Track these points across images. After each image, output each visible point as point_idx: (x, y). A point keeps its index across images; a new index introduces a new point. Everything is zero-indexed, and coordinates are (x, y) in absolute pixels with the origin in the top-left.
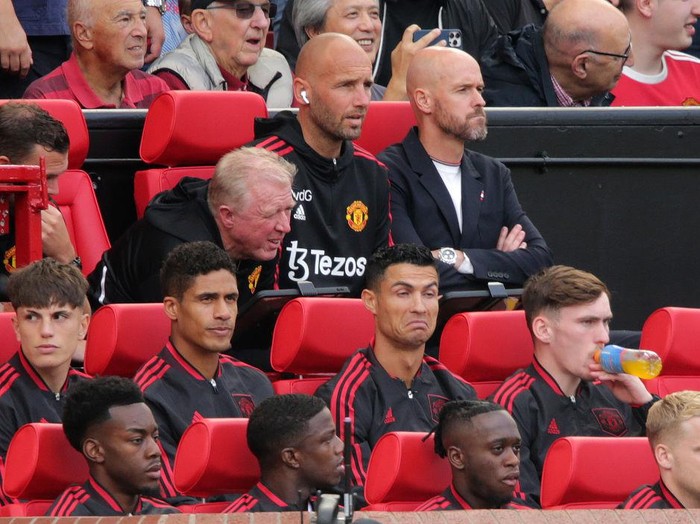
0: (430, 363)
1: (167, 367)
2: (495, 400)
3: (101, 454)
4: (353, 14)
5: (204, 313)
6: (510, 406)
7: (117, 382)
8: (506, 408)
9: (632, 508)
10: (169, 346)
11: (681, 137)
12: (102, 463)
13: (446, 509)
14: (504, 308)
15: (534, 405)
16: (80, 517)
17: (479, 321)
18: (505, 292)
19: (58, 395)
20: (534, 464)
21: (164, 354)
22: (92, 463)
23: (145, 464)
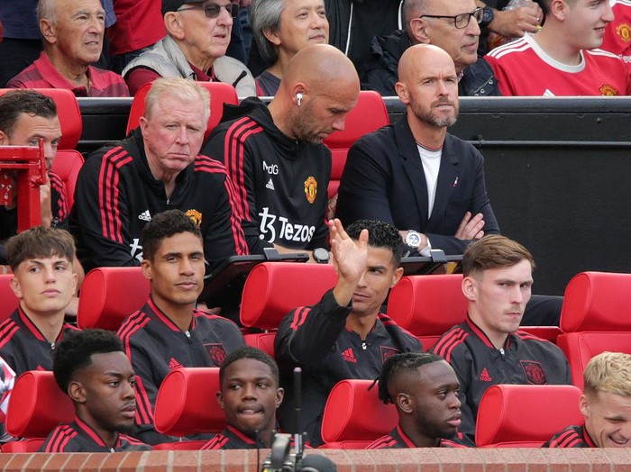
0: (383, 319)
1: (148, 319)
2: (436, 351)
3: (83, 395)
4: (304, 15)
5: (171, 271)
6: (448, 356)
7: (100, 333)
8: (445, 358)
9: (556, 447)
10: (149, 302)
11: (599, 122)
12: (84, 403)
13: (393, 447)
14: (444, 272)
15: (469, 356)
16: (73, 453)
17: (422, 283)
18: (444, 258)
19: (53, 345)
20: (471, 408)
21: (145, 309)
22: (76, 403)
23: (121, 404)
